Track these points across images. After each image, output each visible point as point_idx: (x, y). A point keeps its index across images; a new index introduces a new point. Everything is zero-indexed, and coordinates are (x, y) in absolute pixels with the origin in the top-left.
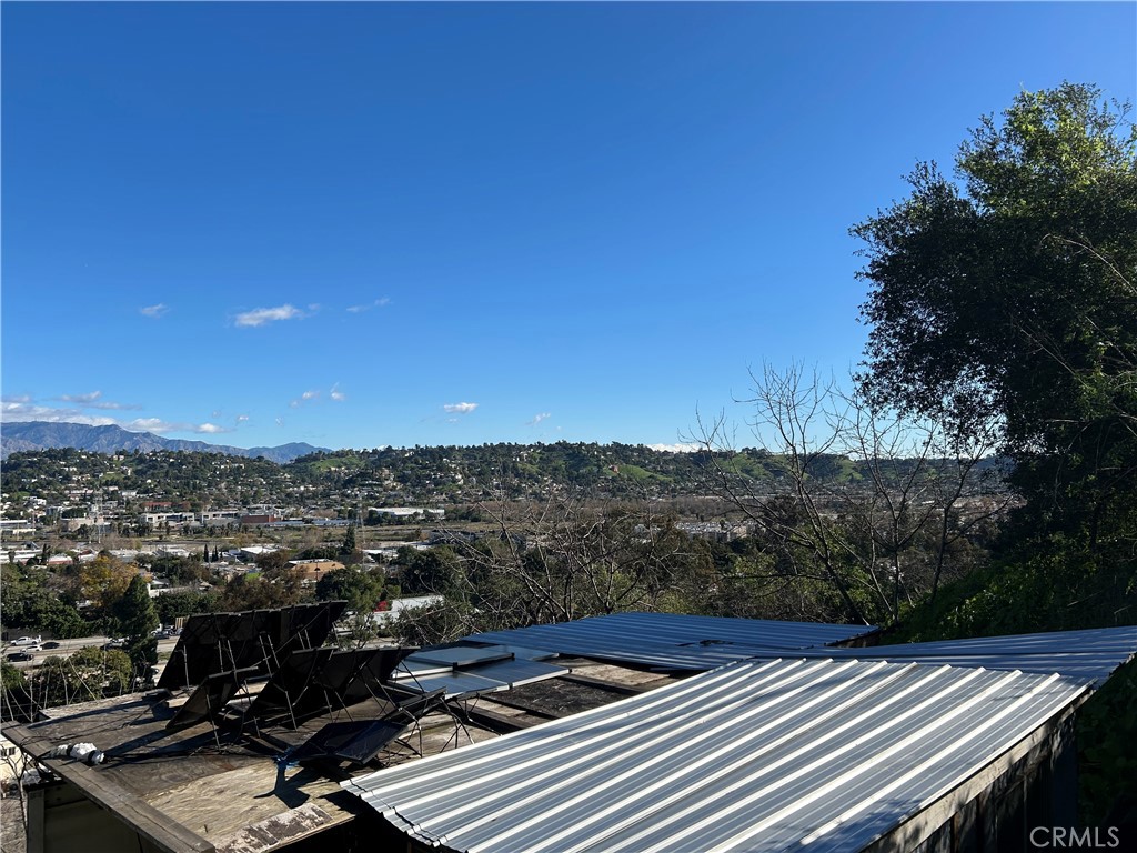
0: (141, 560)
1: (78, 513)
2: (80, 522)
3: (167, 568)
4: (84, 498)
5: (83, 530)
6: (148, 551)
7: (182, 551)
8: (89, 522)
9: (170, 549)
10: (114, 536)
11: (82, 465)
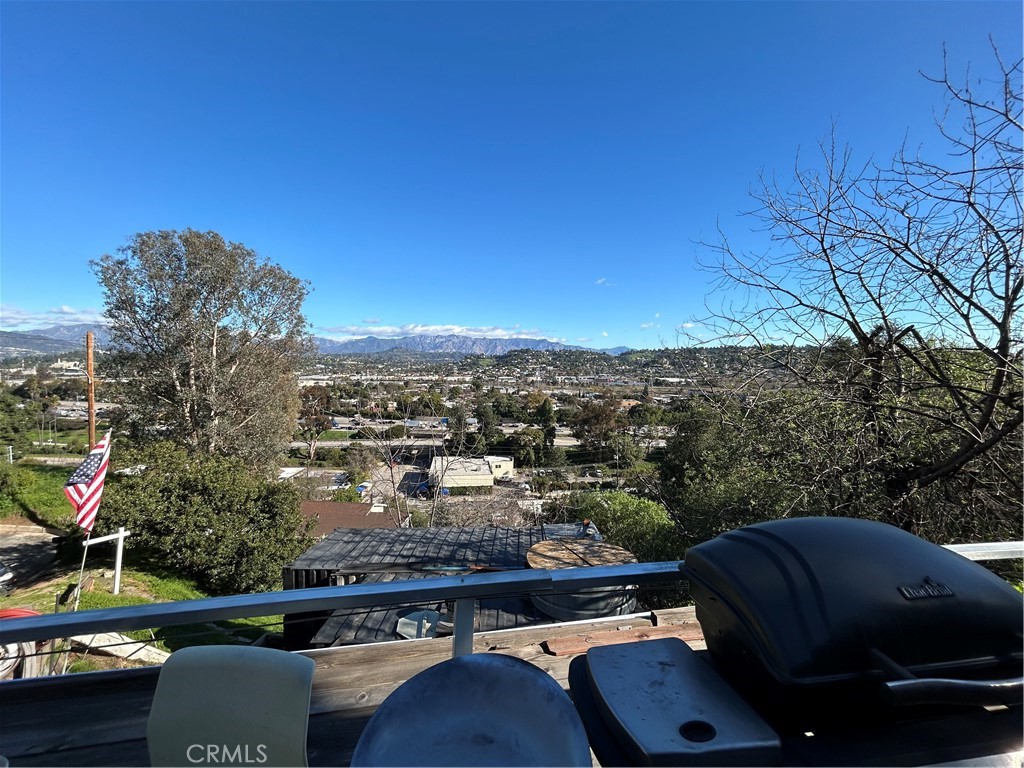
0: (553, 395)
1: (531, 375)
2: (531, 379)
3: (563, 399)
4: (534, 369)
5: (533, 381)
6: (556, 392)
7: (570, 393)
8: (535, 379)
9: (565, 391)
10: (544, 385)
11: (533, 355)
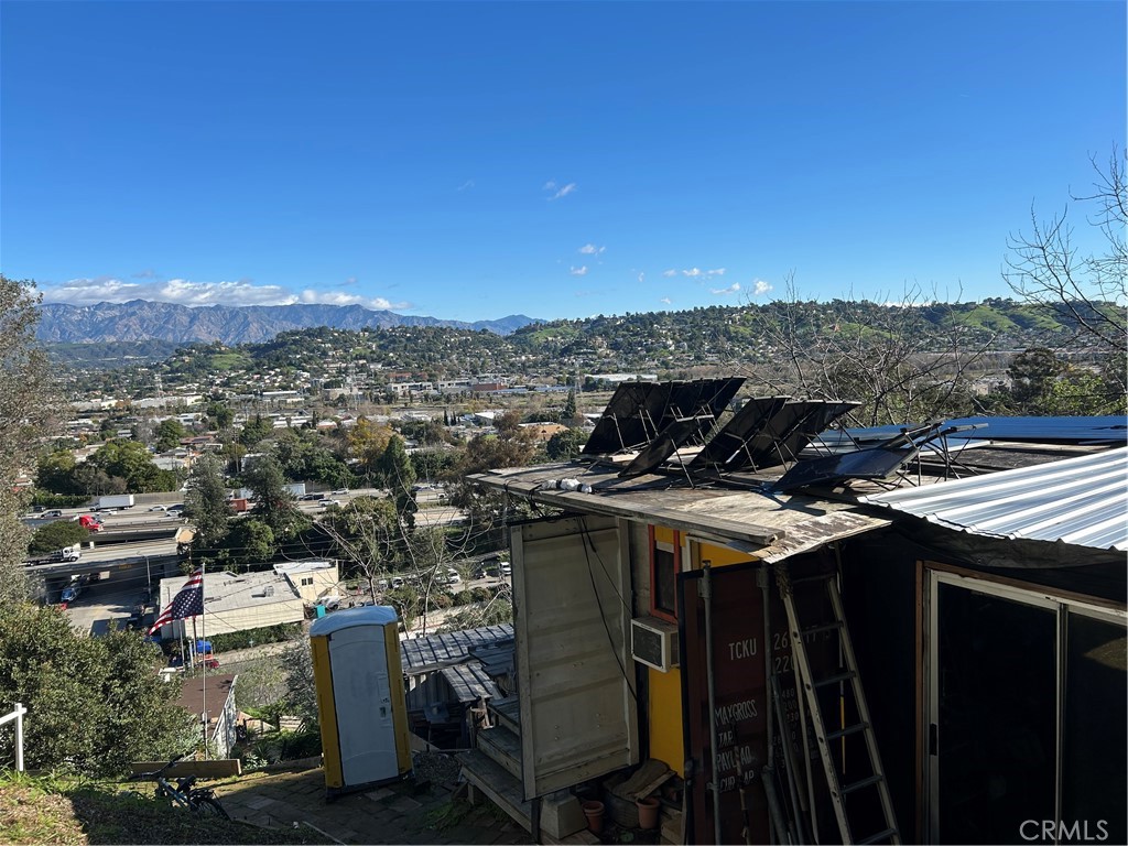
0: (394, 424)
1: (336, 384)
2: (337, 392)
3: (416, 431)
4: (340, 371)
5: (342, 398)
6: (397, 416)
7: (426, 416)
8: (345, 391)
9: (415, 415)
10: (367, 403)
11: (335, 341)
